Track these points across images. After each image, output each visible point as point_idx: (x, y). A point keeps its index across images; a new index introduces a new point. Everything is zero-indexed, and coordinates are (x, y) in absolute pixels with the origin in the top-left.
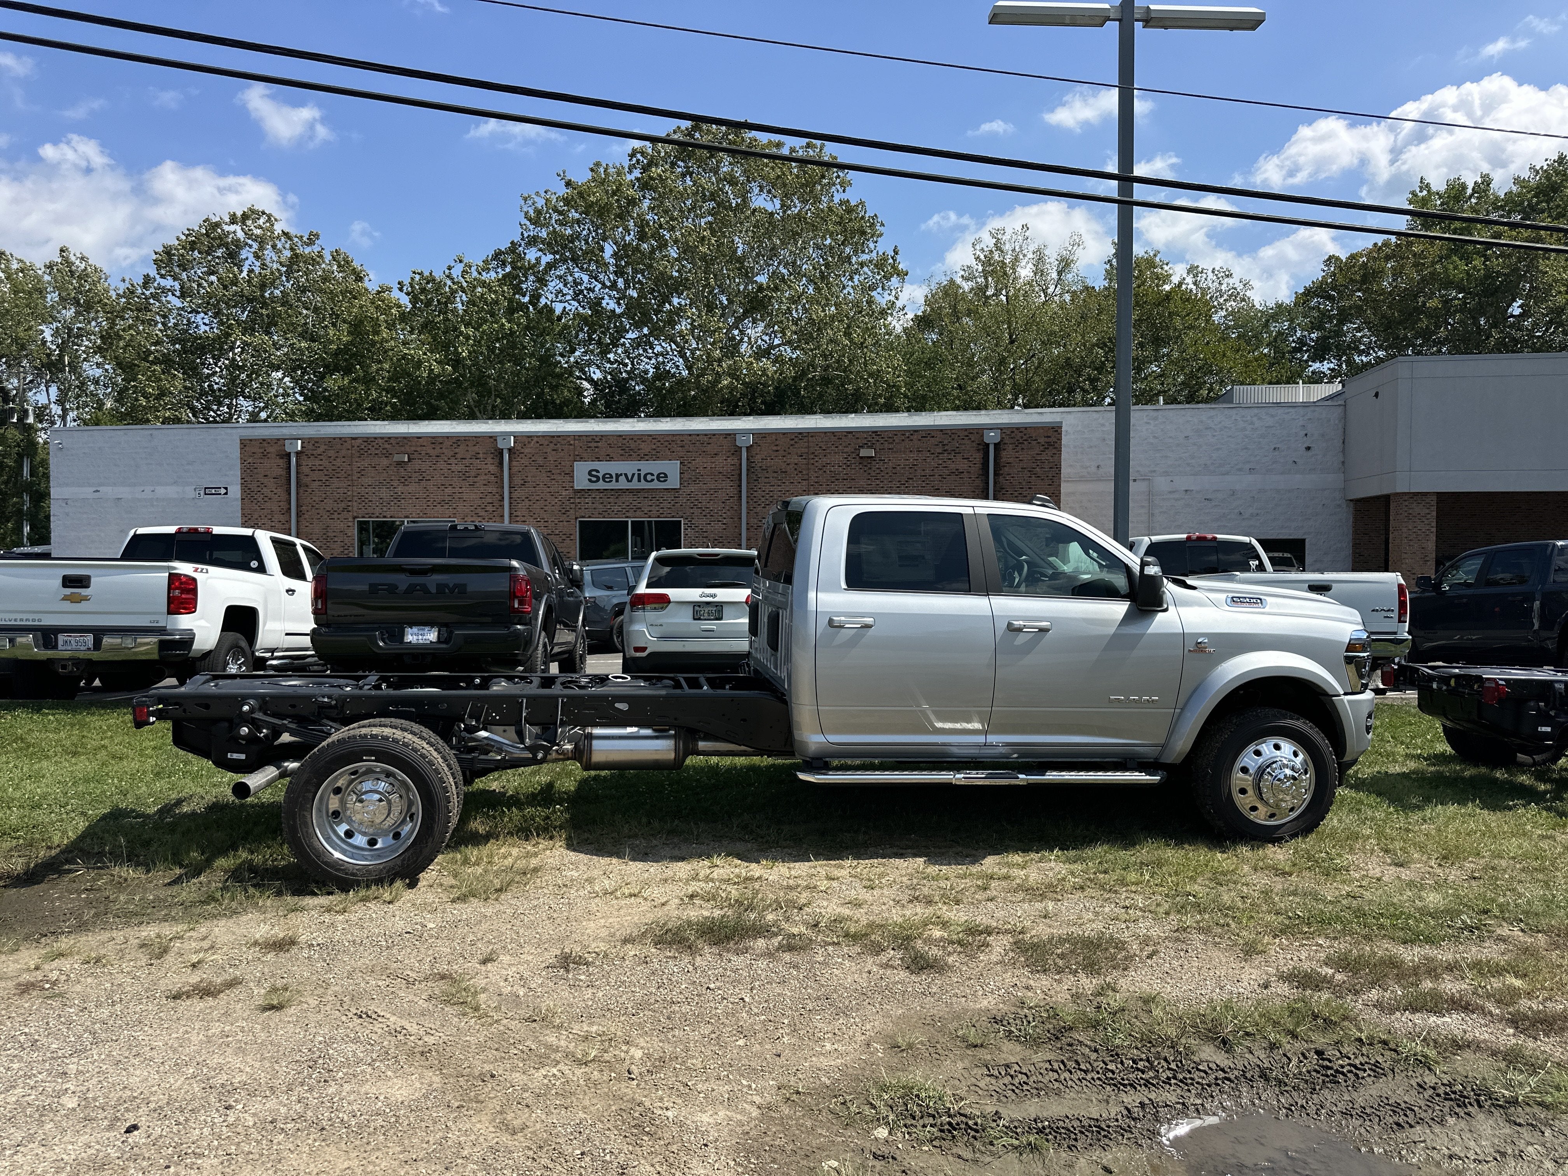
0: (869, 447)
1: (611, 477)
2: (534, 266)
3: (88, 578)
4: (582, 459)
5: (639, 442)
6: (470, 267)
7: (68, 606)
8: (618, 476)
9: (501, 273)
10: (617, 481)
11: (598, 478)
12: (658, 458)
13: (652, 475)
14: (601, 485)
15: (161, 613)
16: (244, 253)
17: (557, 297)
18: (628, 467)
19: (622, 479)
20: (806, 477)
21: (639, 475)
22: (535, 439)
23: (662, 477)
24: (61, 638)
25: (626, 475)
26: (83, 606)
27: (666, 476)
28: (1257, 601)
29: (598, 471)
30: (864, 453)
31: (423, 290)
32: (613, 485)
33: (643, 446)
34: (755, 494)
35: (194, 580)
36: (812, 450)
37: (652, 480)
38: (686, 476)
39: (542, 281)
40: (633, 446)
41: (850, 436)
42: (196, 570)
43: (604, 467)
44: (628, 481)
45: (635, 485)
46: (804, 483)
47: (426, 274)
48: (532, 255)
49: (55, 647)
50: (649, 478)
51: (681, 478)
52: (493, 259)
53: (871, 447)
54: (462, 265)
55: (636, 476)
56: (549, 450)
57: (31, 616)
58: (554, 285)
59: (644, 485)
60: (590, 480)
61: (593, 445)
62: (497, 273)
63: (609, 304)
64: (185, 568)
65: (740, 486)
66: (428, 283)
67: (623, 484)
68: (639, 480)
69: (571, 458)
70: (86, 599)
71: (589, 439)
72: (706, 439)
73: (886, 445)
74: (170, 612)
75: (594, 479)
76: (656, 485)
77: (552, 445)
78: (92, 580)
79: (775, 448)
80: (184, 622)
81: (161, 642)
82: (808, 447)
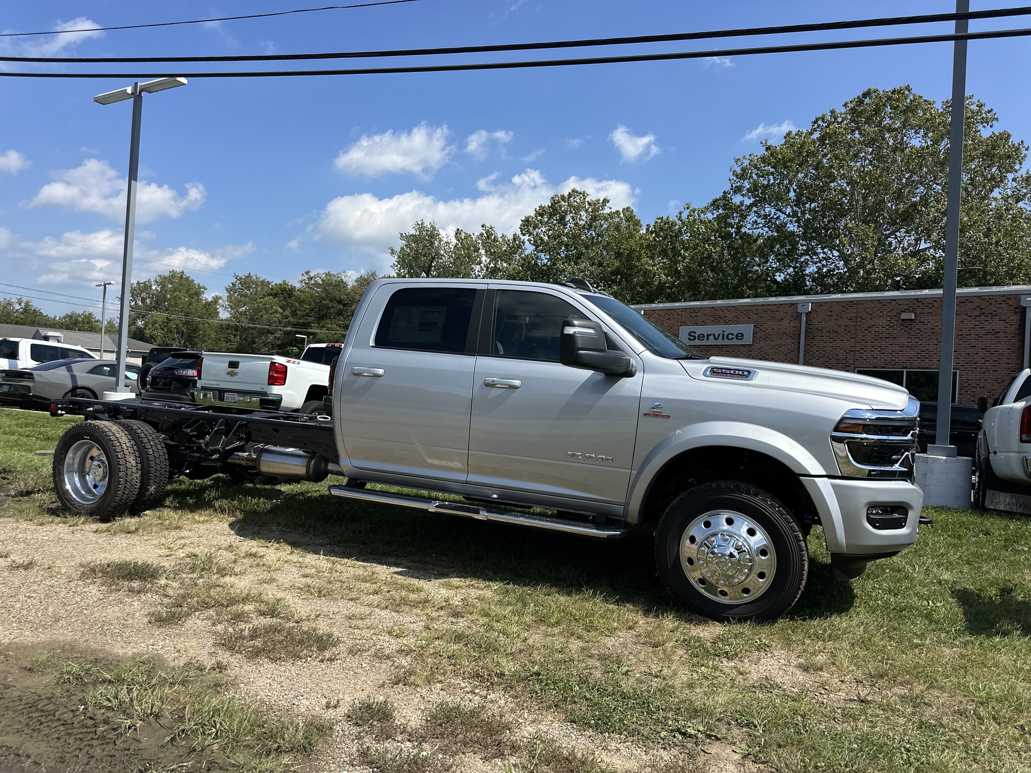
0: (910, 312)
1: (704, 336)
2: (739, 206)
3: (238, 363)
4: (686, 324)
5: (725, 311)
6: (694, 212)
7: (229, 378)
8: (708, 336)
9: (716, 213)
10: (708, 339)
11: (695, 337)
12: (738, 323)
13: (733, 335)
14: (697, 342)
15: (265, 384)
16: (568, 218)
17: (753, 226)
18: (716, 329)
19: (711, 338)
20: (854, 336)
21: (723, 335)
22: (657, 312)
23: (740, 336)
24: (226, 395)
25: (714, 335)
26: (235, 378)
27: (742, 335)
28: (745, 374)
29: (695, 333)
30: (904, 316)
31: (661, 229)
32: (705, 342)
33: (728, 314)
34: (812, 349)
35: (286, 367)
36: (860, 315)
37: (733, 338)
38: (758, 335)
39: (743, 217)
40: (721, 315)
41: (894, 303)
42: (289, 361)
43: (700, 330)
44: (715, 339)
45: (720, 342)
46: (852, 340)
47: (665, 218)
48: (737, 199)
49: (223, 400)
50: (730, 337)
51: (754, 337)
52: (711, 205)
53: (912, 312)
54: (688, 210)
55: (721, 336)
56: (665, 319)
57: (216, 383)
58: (752, 217)
59: (726, 342)
60: (689, 339)
61: (694, 314)
62: (713, 214)
63: (792, 227)
64: (280, 360)
65: (799, 343)
66: (665, 224)
67: (711, 341)
68: (723, 339)
69: (679, 324)
70: (236, 374)
71: (692, 311)
72: (775, 307)
73: (926, 310)
74: (269, 384)
75: (692, 338)
76: (735, 342)
77: (667, 316)
78: (240, 364)
79: (829, 314)
80: (276, 390)
81: (261, 400)
82: (857, 312)
